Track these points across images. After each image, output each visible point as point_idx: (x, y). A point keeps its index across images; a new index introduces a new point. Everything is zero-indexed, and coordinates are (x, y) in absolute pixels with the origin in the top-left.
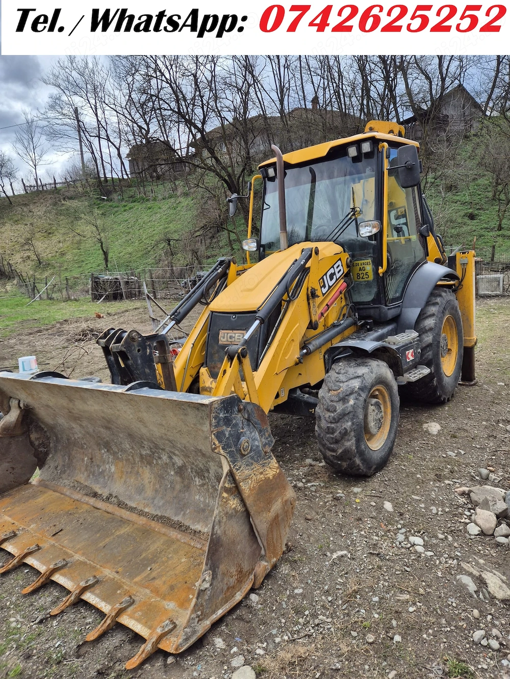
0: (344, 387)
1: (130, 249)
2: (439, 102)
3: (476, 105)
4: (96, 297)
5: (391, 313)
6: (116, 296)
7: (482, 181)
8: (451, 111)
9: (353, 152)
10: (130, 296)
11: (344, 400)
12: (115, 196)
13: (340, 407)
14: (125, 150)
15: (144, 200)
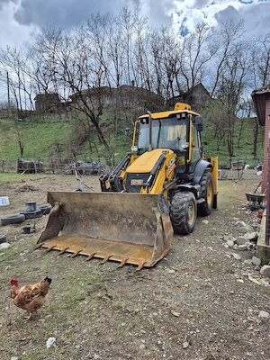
0: (181, 200)
1: (35, 148)
2: (192, 90)
3: (208, 93)
4: (20, 172)
5: (190, 178)
6: (32, 172)
7: (210, 128)
8: (197, 95)
9: (178, 116)
10: (40, 171)
11: (182, 204)
12: (27, 119)
13: (180, 207)
14: (33, 96)
15: (43, 122)
